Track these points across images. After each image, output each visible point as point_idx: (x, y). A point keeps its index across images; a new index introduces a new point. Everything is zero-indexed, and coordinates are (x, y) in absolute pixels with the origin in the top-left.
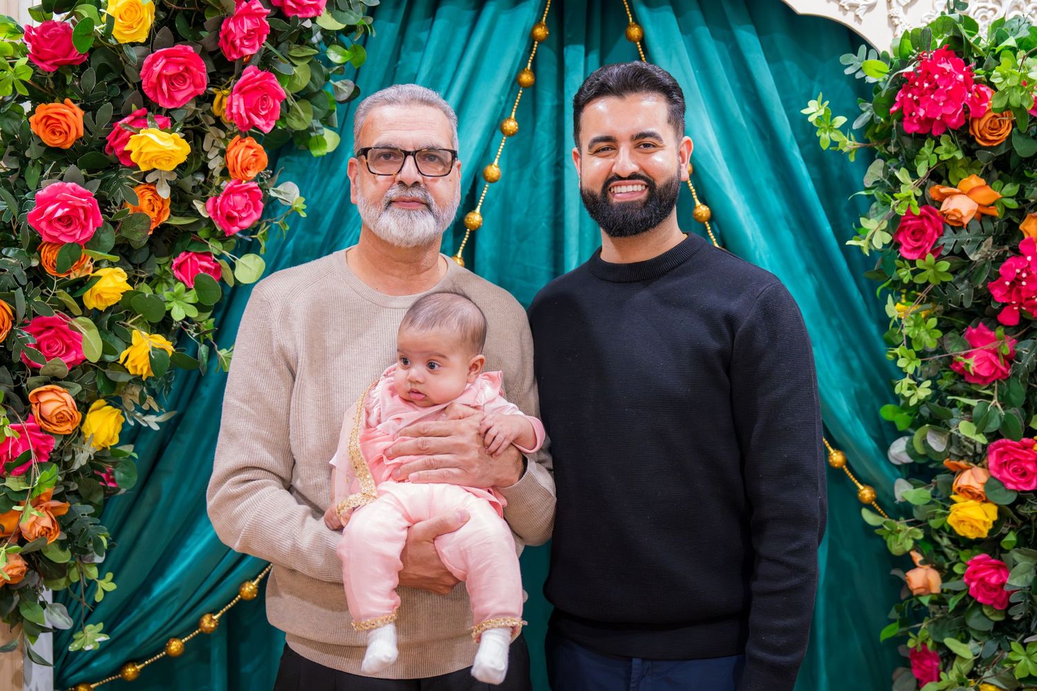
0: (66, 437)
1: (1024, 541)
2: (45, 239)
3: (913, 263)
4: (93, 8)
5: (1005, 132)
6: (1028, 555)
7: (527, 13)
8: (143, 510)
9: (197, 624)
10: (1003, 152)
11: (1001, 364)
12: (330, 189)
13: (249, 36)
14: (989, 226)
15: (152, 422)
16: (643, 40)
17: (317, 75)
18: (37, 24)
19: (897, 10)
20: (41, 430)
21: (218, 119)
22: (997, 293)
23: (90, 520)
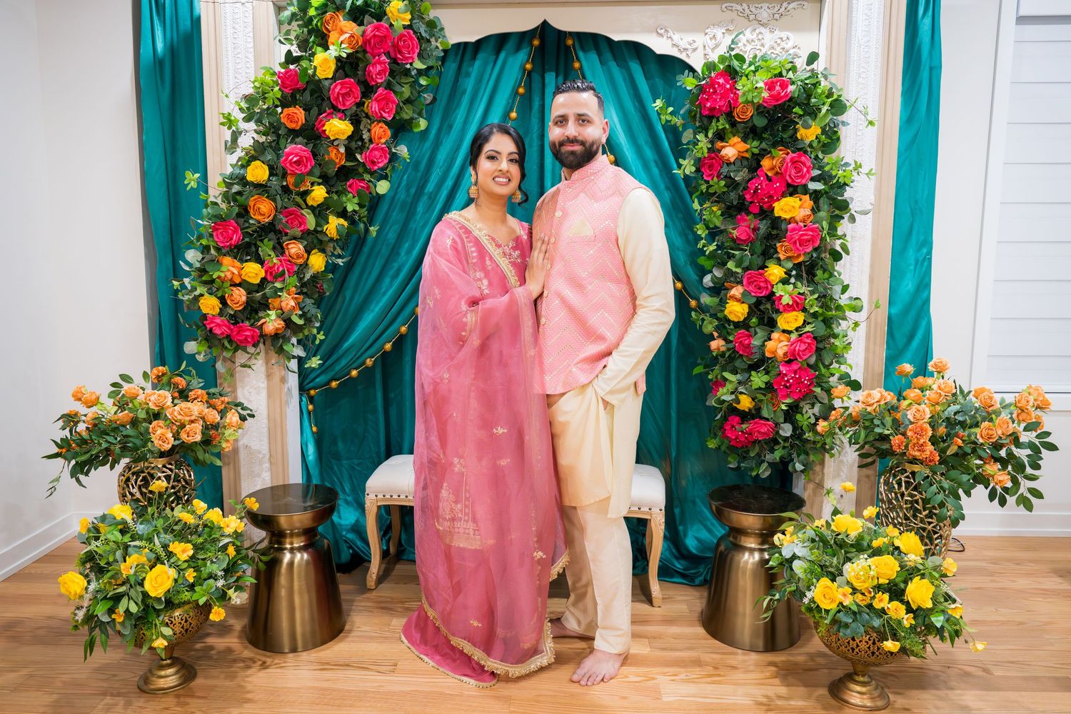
0: (301, 265)
1: (761, 322)
2: (289, 172)
3: (707, 182)
4: (307, 62)
5: (749, 114)
6: (764, 330)
7: (522, 56)
8: (337, 307)
9: (364, 363)
10: (750, 124)
11: (750, 232)
12: (424, 149)
13: (379, 73)
14: (745, 163)
15: (340, 262)
16: (581, 68)
17: (414, 92)
18: (283, 70)
19: (708, 51)
20: (289, 261)
21: (367, 114)
22: (748, 197)
23: (312, 306)
